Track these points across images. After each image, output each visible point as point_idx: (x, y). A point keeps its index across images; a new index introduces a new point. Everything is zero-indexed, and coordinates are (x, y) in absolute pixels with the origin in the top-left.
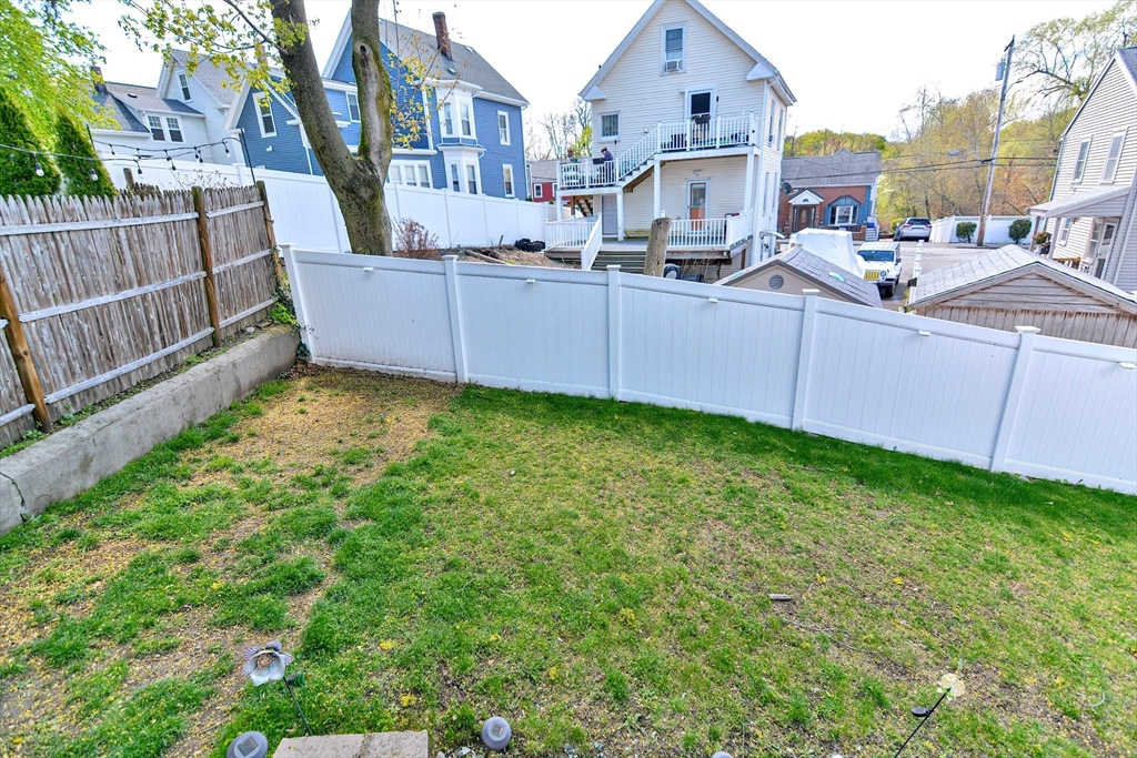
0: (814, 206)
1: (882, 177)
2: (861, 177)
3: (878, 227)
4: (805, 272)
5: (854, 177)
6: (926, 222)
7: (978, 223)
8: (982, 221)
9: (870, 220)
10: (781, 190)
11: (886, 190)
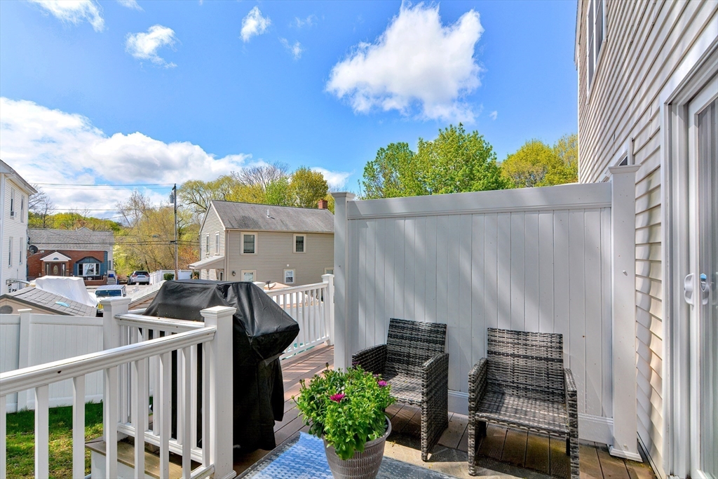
0: (64, 263)
1: (117, 247)
2: (99, 245)
3: (116, 277)
4: (32, 301)
5: (94, 245)
6: (146, 274)
7: (174, 273)
8: (176, 272)
9: (109, 272)
10: (28, 251)
11: (121, 255)
